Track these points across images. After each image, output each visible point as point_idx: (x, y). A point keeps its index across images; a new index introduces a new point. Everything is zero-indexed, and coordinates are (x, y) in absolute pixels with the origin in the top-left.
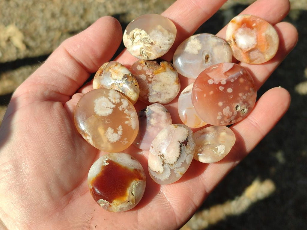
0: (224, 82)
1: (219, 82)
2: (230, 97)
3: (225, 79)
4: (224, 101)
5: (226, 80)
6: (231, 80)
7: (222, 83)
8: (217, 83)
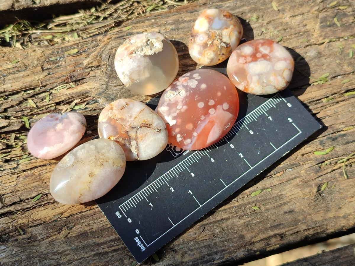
0: (211, 111)
1: (217, 109)
2: (197, 97)
3: (212, 115)
4: (201, 90)
5: (210, 115)
6: (204, 118)
7: (213, 109)
8: (219, 106)
